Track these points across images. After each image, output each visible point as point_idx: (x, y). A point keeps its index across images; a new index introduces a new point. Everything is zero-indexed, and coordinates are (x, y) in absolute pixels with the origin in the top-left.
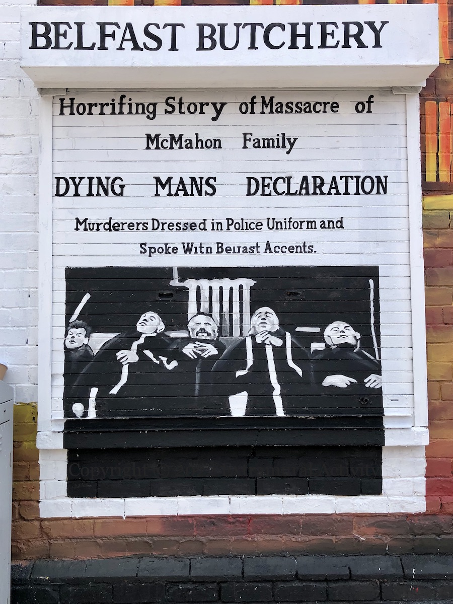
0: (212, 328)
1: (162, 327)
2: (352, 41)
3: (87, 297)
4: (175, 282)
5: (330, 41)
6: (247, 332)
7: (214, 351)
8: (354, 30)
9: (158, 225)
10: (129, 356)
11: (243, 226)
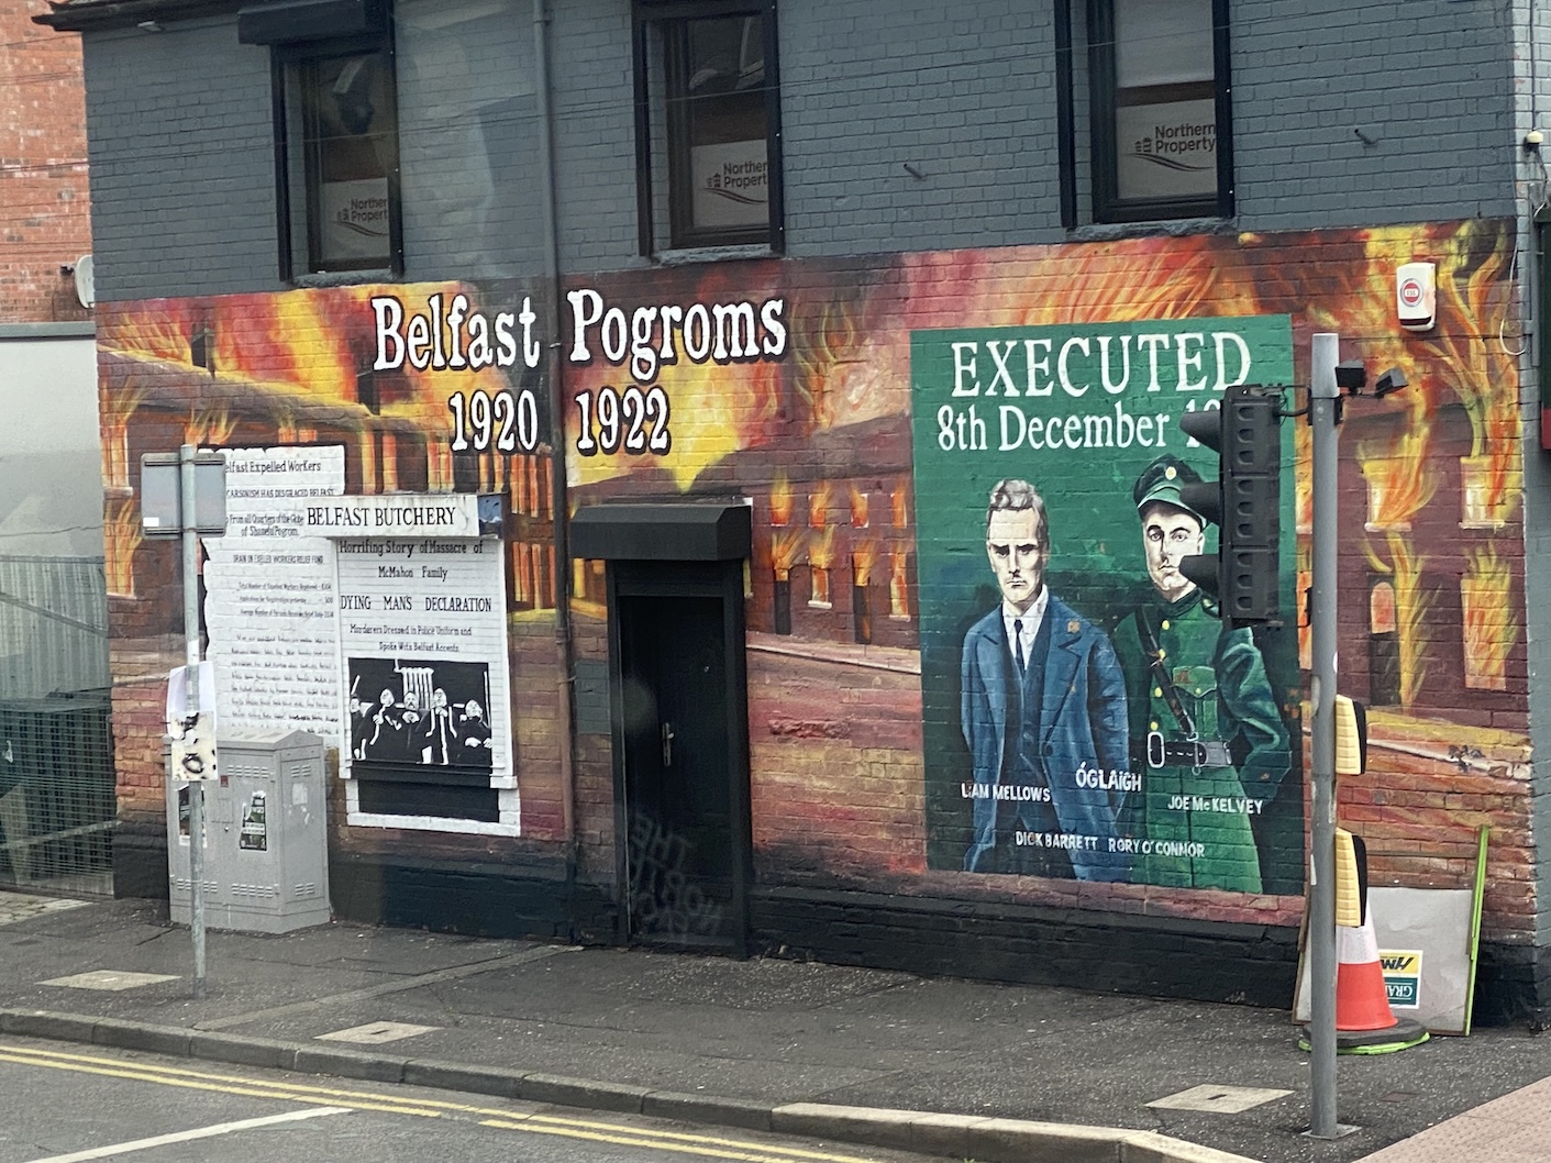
0: (415, 702)
1: (393, 700)
4: (397, 670)
6: (432, 706)
7: (416, 718)
9: (387, 630)
10: (379, 719)
11: (426, 632)
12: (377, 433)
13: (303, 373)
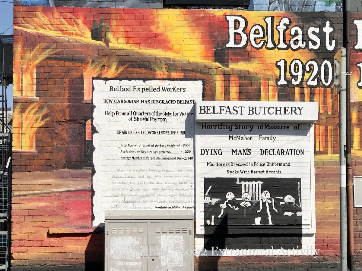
0: (249, 197)
1: (234, 197)
2: (293, 112)
3: (211, 187)
4: (238, 183)
5: (287, 112)
6: (260, 199)
7: (250, 205)
8: (294, 109)
9: (232, 164)
10: (223, 206)
11: (259, 165)
12: (226, 76)
13: (175, 47)
